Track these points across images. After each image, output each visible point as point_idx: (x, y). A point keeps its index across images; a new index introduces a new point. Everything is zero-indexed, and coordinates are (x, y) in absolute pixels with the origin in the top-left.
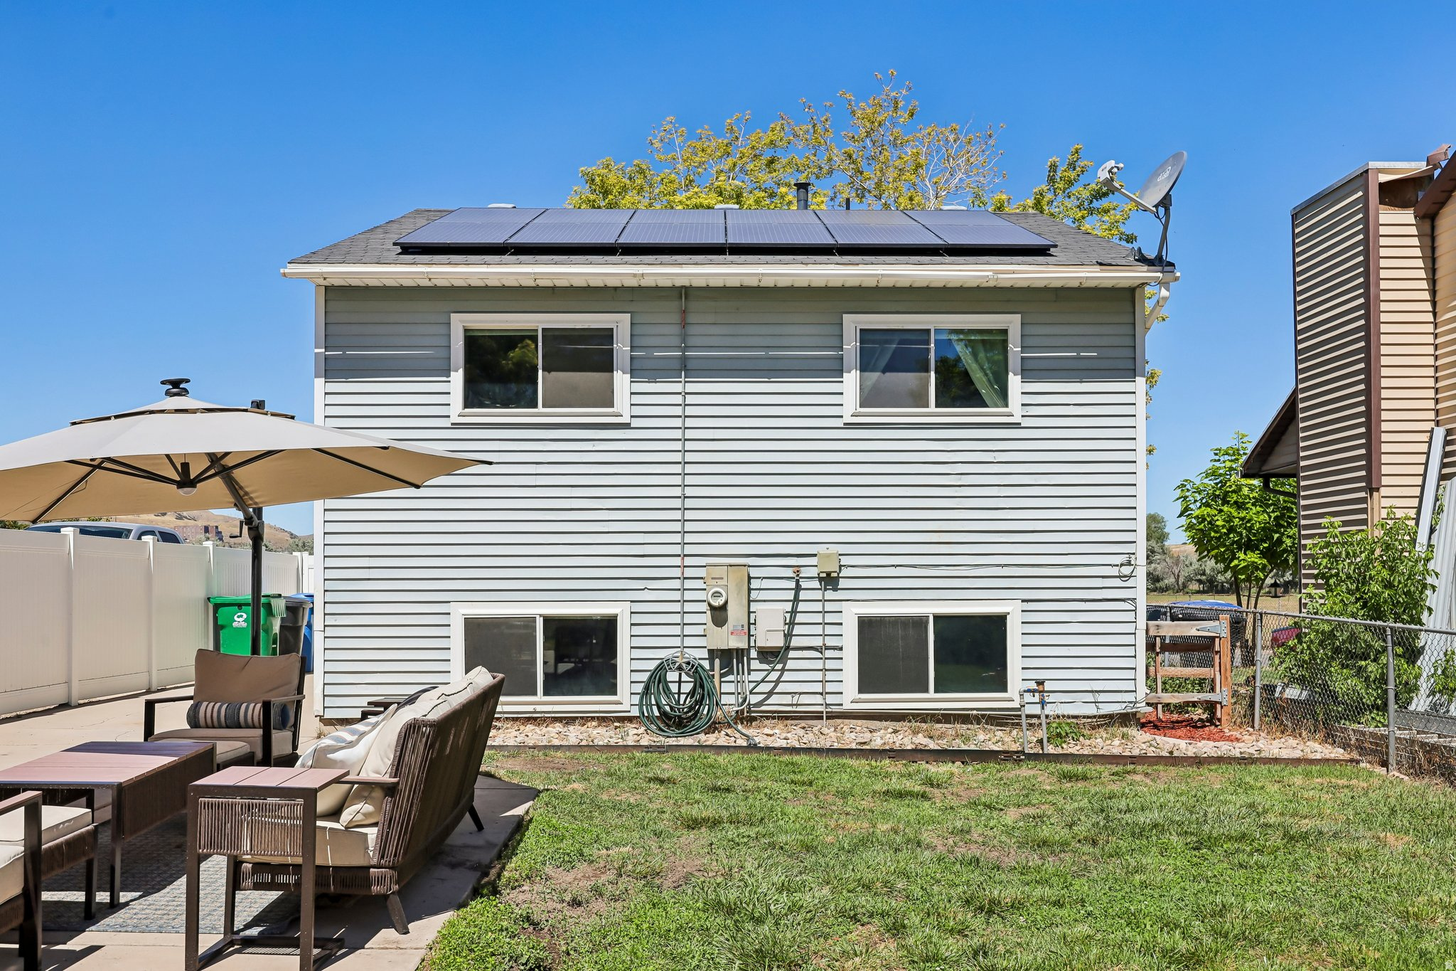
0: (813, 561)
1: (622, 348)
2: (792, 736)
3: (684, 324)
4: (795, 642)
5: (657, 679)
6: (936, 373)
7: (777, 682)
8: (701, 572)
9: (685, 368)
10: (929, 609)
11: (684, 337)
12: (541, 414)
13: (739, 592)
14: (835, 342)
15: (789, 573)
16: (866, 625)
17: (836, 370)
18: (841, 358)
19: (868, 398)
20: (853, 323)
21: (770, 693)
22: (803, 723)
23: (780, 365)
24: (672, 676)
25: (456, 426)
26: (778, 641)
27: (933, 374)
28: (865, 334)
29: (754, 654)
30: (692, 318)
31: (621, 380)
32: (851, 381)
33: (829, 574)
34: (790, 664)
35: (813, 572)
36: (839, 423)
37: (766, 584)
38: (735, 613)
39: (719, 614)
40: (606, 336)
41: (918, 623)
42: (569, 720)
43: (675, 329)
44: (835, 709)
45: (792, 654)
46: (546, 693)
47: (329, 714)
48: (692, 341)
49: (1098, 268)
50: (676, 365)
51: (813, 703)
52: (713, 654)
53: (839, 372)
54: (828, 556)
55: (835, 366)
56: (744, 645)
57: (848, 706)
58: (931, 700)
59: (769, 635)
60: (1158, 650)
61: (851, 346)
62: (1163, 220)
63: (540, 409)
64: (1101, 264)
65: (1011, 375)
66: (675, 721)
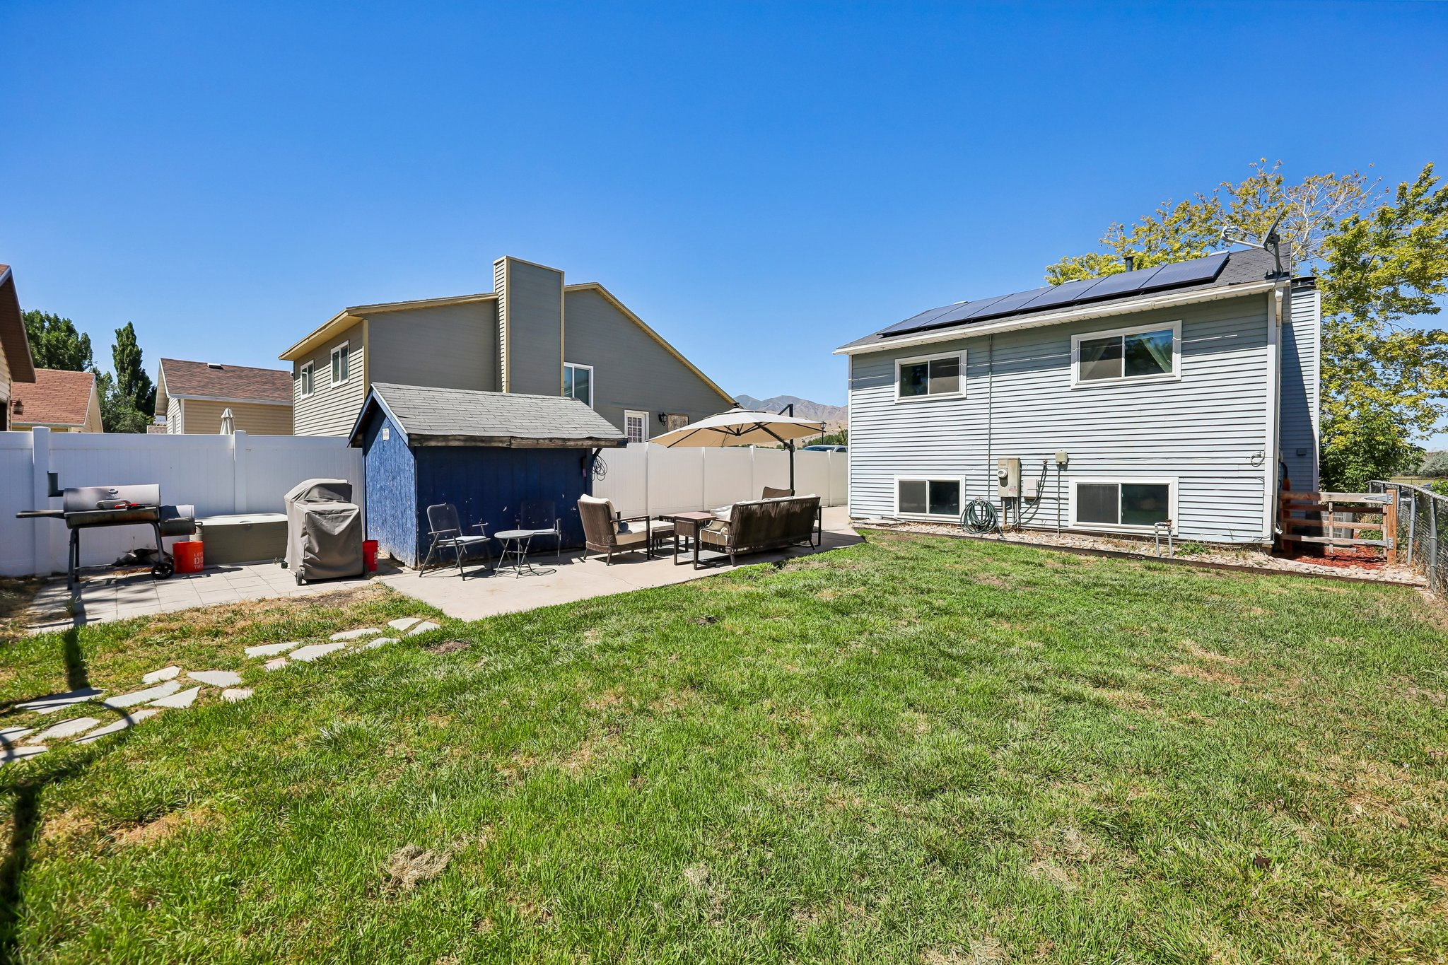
0: (1053, 457)
1: (963, 365)
2: (1042, 539)
3: (991, 351)
4: (1044, 495)
5: (971, 508)
6: (1126, 358)
7: (1035, 513)
8: (996, 462)
9: (992, 370)
10: (1119, 481)
11: (991, 357)
12: (929, 396)
13: (1014, 470)
14: (1067, 350)
15: (1042, 462)
16: (1082, 488)
17: (1067, 363)
18: (1070, 357)
19: (1084, 376)
20: (1076, 340)
21: (1031, 519)
22: (1047, 534)
23: (1038, 364)
24: (977, 508)
25: (897, 404)
26: (1034, 494)
27: (1123, 359)
28: (1083, 344)
29: (1023, 500)
30: (994, 348)
31: (962, 379)
32: (1075, 367)
33: (1061, 463)
34: (1041, 506)
35: (1054, 462)
36: (1069, 389)
37: (1029, 467)
38: (1012, 481)
39: (1004, 481)
40: (956, 361)
41: (1113, 488)
42: (939, 524)
43: (987, 354)
44: (1064, 528)
45: (1042, 501)
46: (931, 512)
47: (853, 516)
48: (994, 358)
49: (1228, 287)
50: (988, 369)
51: (1053, 524)
52: (1003, 499)
53: (1069, 364)
54: (1060, 454)
55: (1067, 361)
56: (1016, 495)
57: (1071, 527)
58: (1119, 527)
59: (1029, 490)
60: (1330, 510)
61: (1075, 350)
62: (1274, 252)
63: (929, 395)
64: (1230, 284)
65: (1174, 354)
66: (979, 528)
